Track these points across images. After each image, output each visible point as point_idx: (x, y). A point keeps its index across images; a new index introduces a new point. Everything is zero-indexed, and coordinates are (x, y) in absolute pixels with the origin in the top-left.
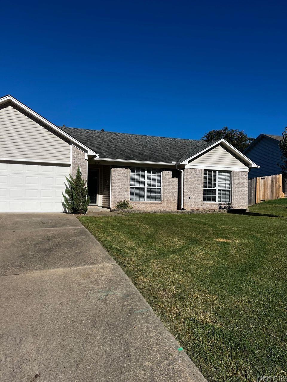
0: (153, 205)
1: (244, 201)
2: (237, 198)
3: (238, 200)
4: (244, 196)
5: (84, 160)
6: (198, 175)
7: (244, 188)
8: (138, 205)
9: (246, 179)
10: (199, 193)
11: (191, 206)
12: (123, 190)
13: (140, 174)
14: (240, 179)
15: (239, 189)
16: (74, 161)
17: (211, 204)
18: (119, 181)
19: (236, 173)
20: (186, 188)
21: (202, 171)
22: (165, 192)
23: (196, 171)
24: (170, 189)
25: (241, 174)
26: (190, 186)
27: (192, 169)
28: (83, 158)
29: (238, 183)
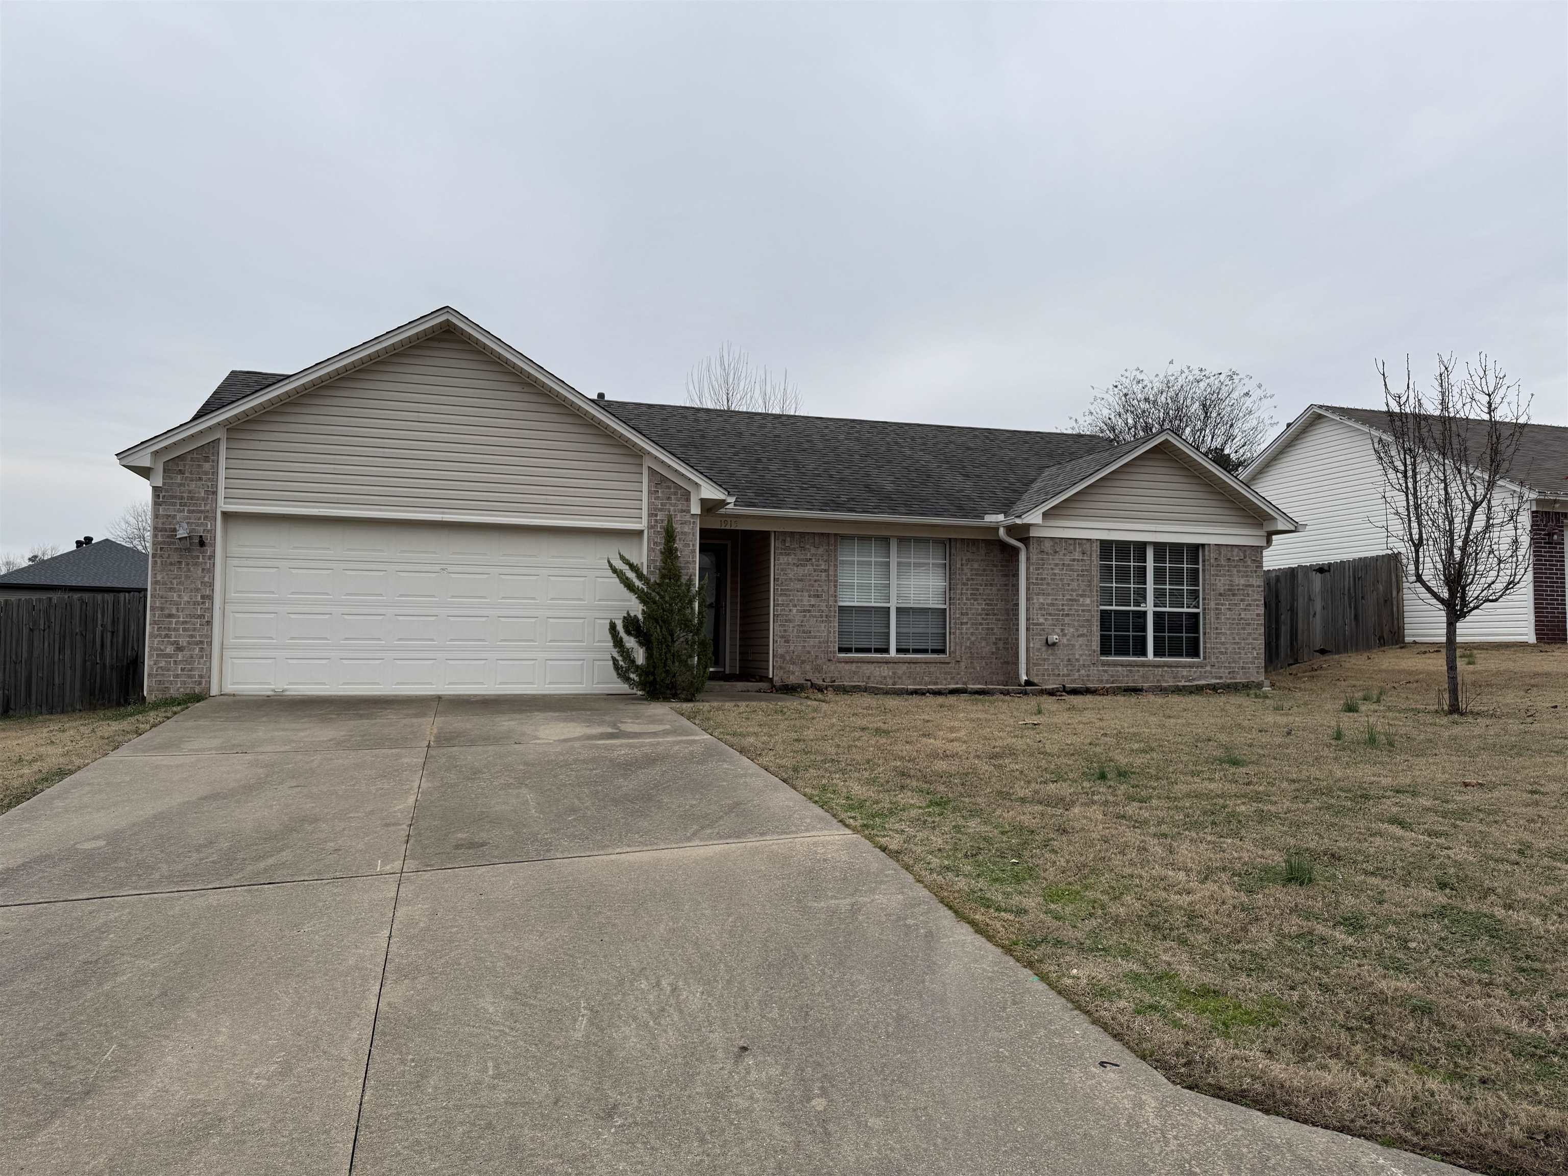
0: (918, 669)
1: (1252, 653)
2: (1223, 643)
3: (1227, 649)
4: (1249, 634)
5: (688, 518)
6: (1078, 560)
7: (1250, 605)
8: (867, 669)
9: (1256, 572)
10: (1083, 626)
11: (1057, 672)
12: (815, 617)
13: (873, 559)
14: (1235, 572)
15: (1229, 609)
16: (656, 521)
17: (1130, 664)
18: (799, 586)
19: (1220, 554)
20: (1037, 606)
21: (1094, 548)
22: (962, 624)
23: (1072, 547)
24: (980, 611)
25: (1236, 555)
26: (1049, 601)
27: (1058, 541)
28: (682, 511)
29: (1227, 587)
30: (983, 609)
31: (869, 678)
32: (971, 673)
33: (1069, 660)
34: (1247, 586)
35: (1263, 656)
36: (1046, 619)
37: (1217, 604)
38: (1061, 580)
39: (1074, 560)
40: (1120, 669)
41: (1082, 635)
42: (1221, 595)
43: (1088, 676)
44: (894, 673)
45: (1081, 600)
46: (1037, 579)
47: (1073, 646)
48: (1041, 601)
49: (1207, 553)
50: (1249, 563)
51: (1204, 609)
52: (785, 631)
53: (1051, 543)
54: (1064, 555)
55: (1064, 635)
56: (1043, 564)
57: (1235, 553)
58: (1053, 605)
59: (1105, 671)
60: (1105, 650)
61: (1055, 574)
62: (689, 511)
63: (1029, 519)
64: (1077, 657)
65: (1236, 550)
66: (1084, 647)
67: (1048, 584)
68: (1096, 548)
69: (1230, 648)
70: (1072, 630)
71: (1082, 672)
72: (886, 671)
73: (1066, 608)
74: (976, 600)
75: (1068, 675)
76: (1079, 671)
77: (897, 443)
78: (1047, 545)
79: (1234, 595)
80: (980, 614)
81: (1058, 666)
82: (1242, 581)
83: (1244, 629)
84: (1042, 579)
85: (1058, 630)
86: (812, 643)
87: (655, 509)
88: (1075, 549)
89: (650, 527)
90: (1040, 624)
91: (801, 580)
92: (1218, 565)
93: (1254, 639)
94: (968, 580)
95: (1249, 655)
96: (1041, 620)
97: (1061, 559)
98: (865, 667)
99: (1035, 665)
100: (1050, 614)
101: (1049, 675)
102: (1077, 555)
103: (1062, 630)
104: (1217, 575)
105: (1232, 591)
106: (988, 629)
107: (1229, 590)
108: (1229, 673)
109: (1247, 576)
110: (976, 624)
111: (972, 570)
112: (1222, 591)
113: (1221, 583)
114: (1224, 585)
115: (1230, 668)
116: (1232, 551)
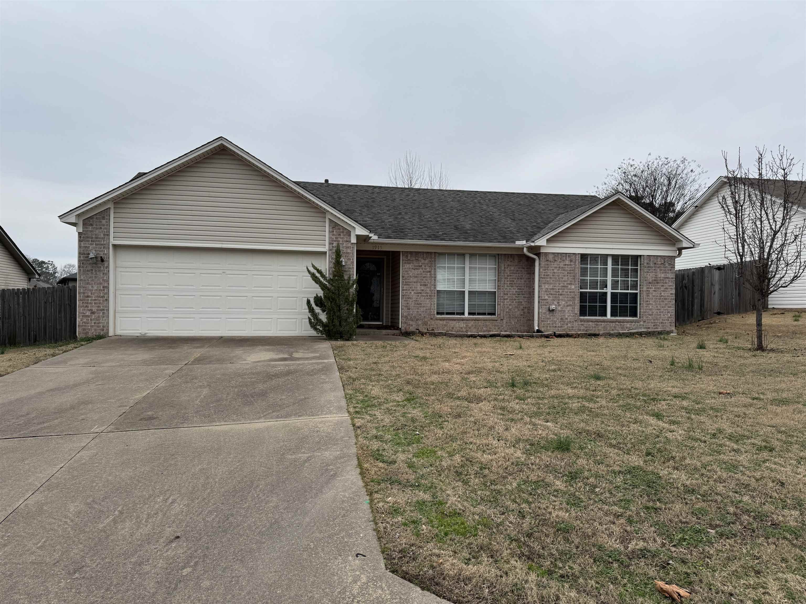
0: (480, 323)
2: (651, 309)
3: (653, 312)
4: (666, 304)
5: (349, 245)
6: (568, 265)
7: (667, 288)
8: (452, 323)
9: (671, 270)
10: (570, 300)
11: (555, 325)
12: (423, 296)
13: (456, 266)
14: (659, 271)
15: (655, 291)
16: (333, 247)
17: (597, 321)
18: (415, 280)
19: (650, 260)
20: (544, 290)
21: (577, 258)
22: (504, 299)
23: (564, 258)
24: (514, 292)
25: (659, 261)
26: (551, 287)
27: (556, 254)
28: (347, 241)
29: (654, 279)
30: (516, 292)
31: (453, 328)
32: (509, 326)
33: (562, 319)
34: (665, 278)
35: (674, 317)
36: (549, 297)
37: (647, 288)
38: (558, 276)
39: (565, 265)
40: (591, 323)
41: (570, 305)
42: (650, 283)
43: (572, 327)
44: (467, 326)
45: (569, 286)
46: (544, 275)
47: (564, 311)
48: (547, 287)
49: (642, 260)
50: (667, 265)
51: (640, 291)
52: (408, 303)
53: (553, 256)
54: (560, 262)
55: (559, 305)
56: (548, 267)
57: (659, 260)
58: (553, 289)
59: (582, 325)
60: (583, 312)
61: (554, 273)
62: (350, 241)
63: (538, 243)
64: (566, 317)
65: (659, 258)
66: (570, 312)
67: (550, 278)
68: (578, 258)
69: (655, 311)
70: (564, 303)
71: (569, 325)
72: (462, 324)
73: (561, 291)
74: (512, 286)
75: (561, 327)
76: (567, 324)
77: (479, 203)
78: (551, 257)
79: (657, 283)
80: (514, 294)
81: (555, 322)
82: (663, 275)
83: (663, 301)
84: (547, 275)
85: (556, 303)
86: (422, 310)
87: (332, 241)
88: (566, 259)
89: (330, 250)
90: (546, 300)
91: (416, 277)
92: (649, 267)
93: (669, 307)
94: (508, 276)
95: (666, 316)
96: (546, 297)
97: (558, 265)
98: (451, 322)
99: (542, 321)
100: (551, 294)
101: (550, 327)
102: (567, 262)
103: (558, 303)
104: (648, 272)
105: (656, 281)
106: (519, 302)
107: (655, 280)
108: (654, 326)
109: (665, 273)
110: (512, 299)
111: (510, 271)
112: (651, 281)
113: (650, 277)
114: (652, 277)
115: (654, 323)
116: (657, 259)
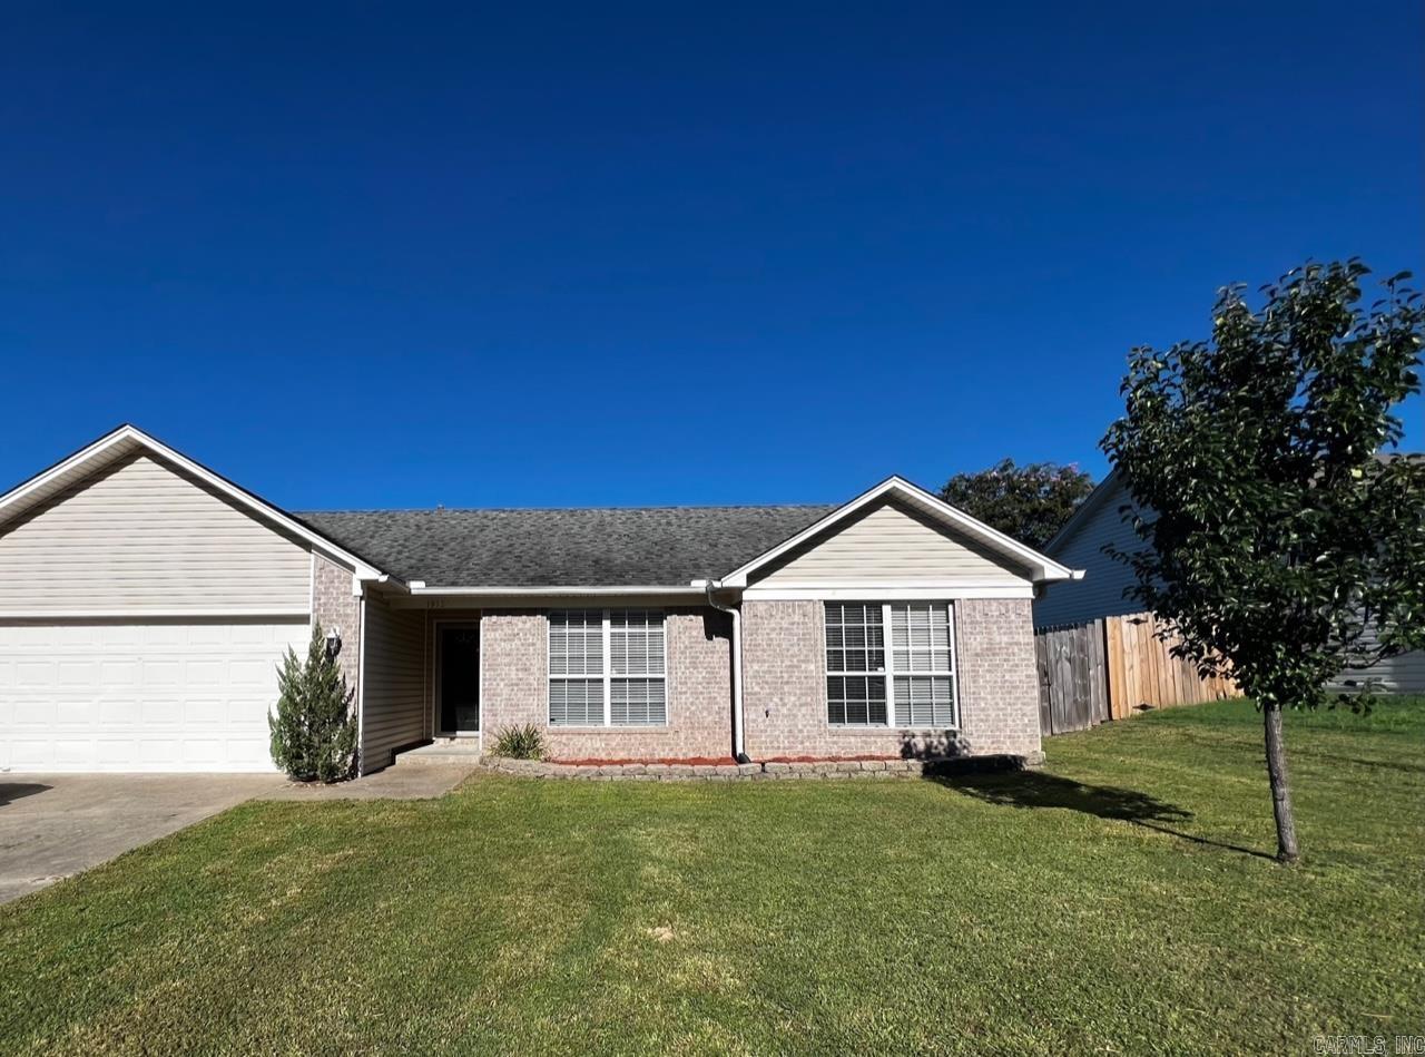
0: (633, 741)
1: (1022, 720)
2: (983, 710)
3: (989, 715)
4: (1018, 698)
5: (348, 599)
6: (798, 624)
7: (1017, 666)
8: (579, 741)
9: (1022, 627)
10: (806, 694)
11: (776, 744)
12: (522, 690)
13: (584, 631)
14: (995, 629)
15: (989, 671)
16: (319, 605)
17: (866, 735)
18: (507, 660)
19: (974, 609)
20: (751, 673)
21: (817, 609)
22: (680, 693)
23: (790, 610)
24: (700, 680)
26: (766, 668)
27: (773, 603)
28: (346, 593)
29: (985, 646)
30: (704, 678)
32: (691, 744)
33: (790, 731)
34: (1011, 644)
36: (762, 688)
37: (972, 665)
38: (779, 645)
39: (793, 624)
40: (853, 739)
41: (806, 704)
42: (977, 655)
43: (814, 748)
44: (607, 745)
45: (803, 666)
46: (751, 645)
47: (795, 716)
48: (757, 668)
49: (958, 608)
50: (1013, 617)
51: (958, 671)
52: (493, 705)
53: (766, 606)
54: (782, 618)
55: (784, 705)
56: (758, 629)
57: (993, 608)
58: (770, 672)
60: (836, 714)
61: (771, 640)
62: (352, 592)
63: (729, 582)
64: (800, 727)
65: (995, 604)
66: (808, 717)
67: (764, 650)
68: (821, 609)
69: (991, 713)
70: (793, 699)
71: (807, 744)
72: (600, 744)
73: (785, 675)
74: (695, 668)
75: (790, 748)
76: (802, 743)
78: (761, 608)
79: (994, 655)
80: (700, 684)
81: (777, 738)
82: (1005, 639)
83: (1009, 692)
84: (755, 645)
85: (776, 699)
87: (321, 594)
88: (794, 612)
89: (317, 611)
90: (755, 694)
91: (508, 655)
92: (973, 622)
93: (1024, 704)
94: (687, 648)
95: (1020, 722)
96: (757, 689)
97: (778, 623)
98: (576, 738)
99: (750, 737)
100: (767, 683)
101: (767, 748)
102: (797, 618)
103: (781, 699)
104: (971, 633)
105: (991, 650)
106: (709, 698)
107: (988, 649)
108: (993, 743)
109: (1011, 633)
110: (696, 693)
111: (690, 638)
112: (979, 651)
113: (976, 642)
114: (981, 644)
115: (993, 737)
116: (990, 604)
